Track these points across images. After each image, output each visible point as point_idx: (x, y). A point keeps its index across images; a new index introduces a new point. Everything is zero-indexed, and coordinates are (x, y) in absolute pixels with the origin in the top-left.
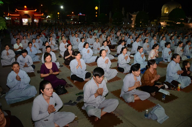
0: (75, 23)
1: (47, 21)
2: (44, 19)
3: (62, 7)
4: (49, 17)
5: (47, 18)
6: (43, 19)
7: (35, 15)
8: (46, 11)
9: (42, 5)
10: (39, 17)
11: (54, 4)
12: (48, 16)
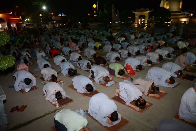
0: (61, 25)
1: (26, 25)
2: (22, 22)
3: (44, 8)
4: (27, 21)
5: (25, 21)
6: (20, 23)
7: (11, 19)
8: (23, 14)
9: (17, 7)
10: (16, 20)
11: (35, 4)
12: (27, 19)
